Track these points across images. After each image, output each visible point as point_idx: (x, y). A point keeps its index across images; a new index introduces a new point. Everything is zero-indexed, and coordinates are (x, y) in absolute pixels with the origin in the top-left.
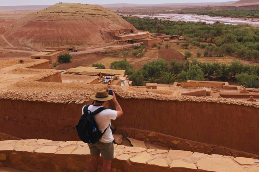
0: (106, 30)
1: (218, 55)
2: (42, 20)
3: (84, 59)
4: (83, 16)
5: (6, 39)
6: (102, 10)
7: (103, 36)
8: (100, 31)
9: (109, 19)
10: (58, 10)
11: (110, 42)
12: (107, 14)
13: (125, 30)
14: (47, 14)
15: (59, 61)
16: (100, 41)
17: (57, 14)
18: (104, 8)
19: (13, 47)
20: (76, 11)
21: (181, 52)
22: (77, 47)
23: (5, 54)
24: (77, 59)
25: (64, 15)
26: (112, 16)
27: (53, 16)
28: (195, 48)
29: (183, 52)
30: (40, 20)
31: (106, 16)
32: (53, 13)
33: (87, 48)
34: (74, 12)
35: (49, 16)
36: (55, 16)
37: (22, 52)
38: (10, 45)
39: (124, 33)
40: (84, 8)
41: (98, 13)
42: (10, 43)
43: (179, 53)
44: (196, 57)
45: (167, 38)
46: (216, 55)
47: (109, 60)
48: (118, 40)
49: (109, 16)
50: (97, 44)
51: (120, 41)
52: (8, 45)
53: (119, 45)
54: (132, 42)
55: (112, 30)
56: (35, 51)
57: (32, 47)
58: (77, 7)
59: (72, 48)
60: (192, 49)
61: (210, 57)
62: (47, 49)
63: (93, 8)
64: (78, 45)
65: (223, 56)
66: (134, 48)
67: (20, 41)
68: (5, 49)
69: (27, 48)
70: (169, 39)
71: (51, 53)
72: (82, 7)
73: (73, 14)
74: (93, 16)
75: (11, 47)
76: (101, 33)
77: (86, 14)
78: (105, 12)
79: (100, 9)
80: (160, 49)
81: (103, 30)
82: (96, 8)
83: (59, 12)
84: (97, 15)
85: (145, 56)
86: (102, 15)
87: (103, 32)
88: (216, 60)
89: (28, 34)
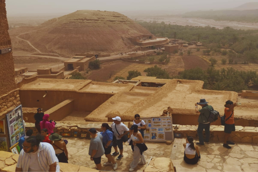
0: (127, 36)
1: (243, 62)
2: (68, 26)
3: (111, 65)
4: (104, 23)
5: (33, 45)
6: (120, 17)
7: (125, 42)
8: (122, 37)
9: (127, 25)
10: (82, 18)
11: (132, 48)
12: (125, 20)
13: (144, 36)
14: (72, 21)
15: (89, 67)
16: (123, 47)
17: (81, 21)
18: (121, 15)
19: (40, 53)
20: (98, 18)
21: (205, 59)
22: (102, 53)
23: (34, 60)
24: (105, 65)
25: (88, 22)
26: (129, 22)
27: (78, 23)
28: (217, 55)
29: (207, 59)
30: (65, 27)
31: (124, 23)
32: (77, 20)
33: (111, 54)
34: (97, 19)
35: (73, 23)
36: (80, 24)
37: (51, 58)
38: (37, 51)
39: (144, 39)
40: (104, 15)
41: (117, 20)
42: (37, 49)
43: (203, 59)
44: (222, 64)
45: (185, 44)
46: (241, 62)
47: (137, 66)
48: (139, 46)
49: (126, 22)
50: (120, 50)
51: (141, 47)
52: (36, 51)
53: (140, 51)
54: (152, 48)
55: (132, 36)
56: (62, 56)
57: (59, 53)
58: (99, 14)
59: (98, 54)
60: (214, 55)
61: (235, 64)
62: (76, 55)
63: (111, 15)
64: (103, 51)
65: (248, 64)
66: (156, 54)
67: (47, 47)
68: (33, 54)
69: (55, 54)
70: (187, 45)
71: (81, 60)
72: (102, 14)
73: (96, 21)
74: (113, 22)
75: (39, 52)
76: (123, 39)
77: (107, 21)
78: (123, 19)
79: (117, 15)
80: (182, 55)
81: (124, 36)
82: (114, 14)
83: (83, 19)
84: (116, 22)
85: (170, 63)
86: (121, 21)
87: (124, 38)
88: (243, 67)
89: (54, 40)
